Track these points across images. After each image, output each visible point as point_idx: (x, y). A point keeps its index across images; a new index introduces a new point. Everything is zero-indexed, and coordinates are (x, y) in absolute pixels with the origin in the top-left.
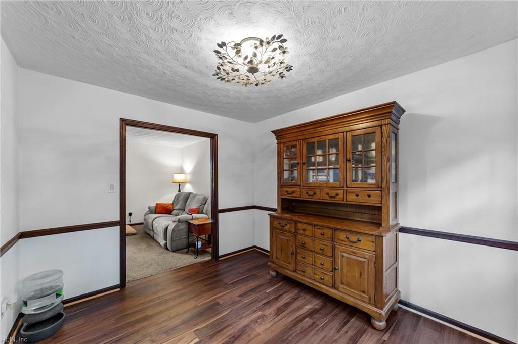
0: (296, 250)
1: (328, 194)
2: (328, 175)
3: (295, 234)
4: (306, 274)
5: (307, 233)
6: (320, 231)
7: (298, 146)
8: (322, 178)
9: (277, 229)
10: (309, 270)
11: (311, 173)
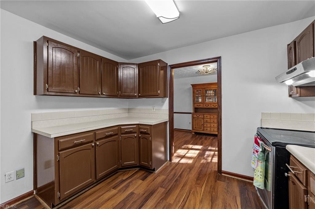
0: (204, 123)
1: (213, 105)
2: (213, 100)
3: (203, 118)
4: (208, 130)
5: (208, 117)
6: (213, 116)
7: (202, 90)
8: (211, 100)
9: (195, 118)
10: (209, 129)
11: (207, 99)
